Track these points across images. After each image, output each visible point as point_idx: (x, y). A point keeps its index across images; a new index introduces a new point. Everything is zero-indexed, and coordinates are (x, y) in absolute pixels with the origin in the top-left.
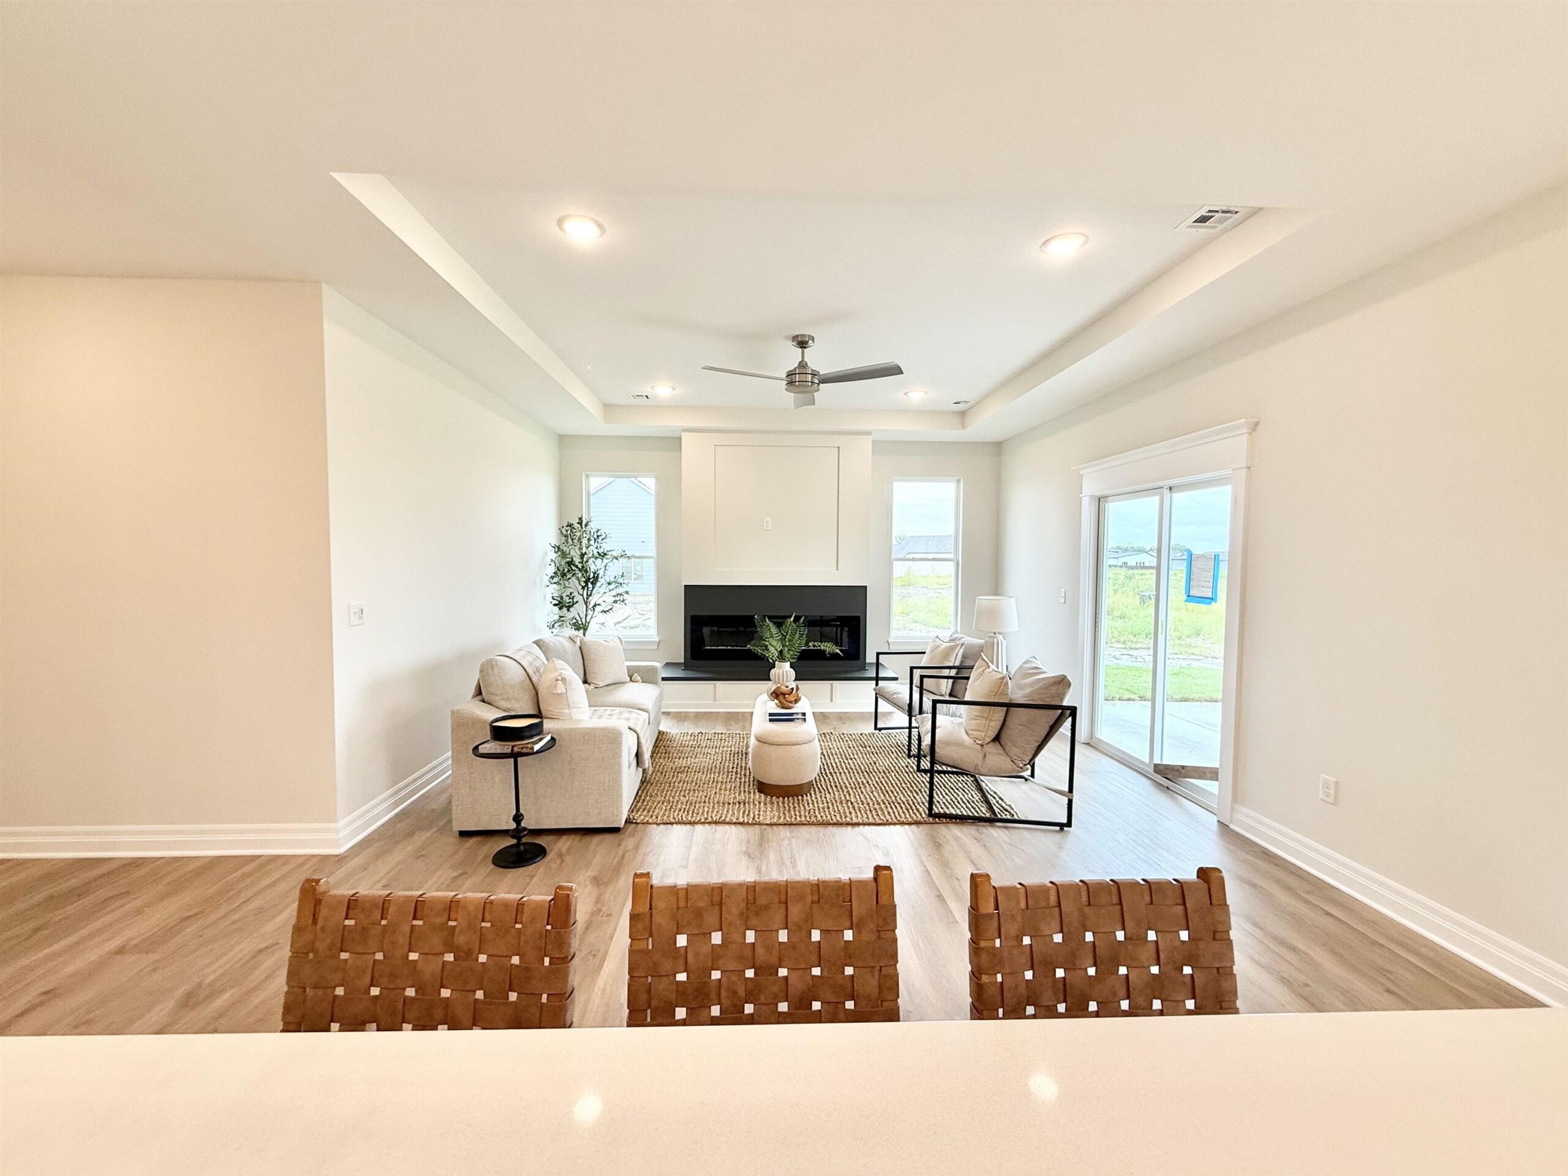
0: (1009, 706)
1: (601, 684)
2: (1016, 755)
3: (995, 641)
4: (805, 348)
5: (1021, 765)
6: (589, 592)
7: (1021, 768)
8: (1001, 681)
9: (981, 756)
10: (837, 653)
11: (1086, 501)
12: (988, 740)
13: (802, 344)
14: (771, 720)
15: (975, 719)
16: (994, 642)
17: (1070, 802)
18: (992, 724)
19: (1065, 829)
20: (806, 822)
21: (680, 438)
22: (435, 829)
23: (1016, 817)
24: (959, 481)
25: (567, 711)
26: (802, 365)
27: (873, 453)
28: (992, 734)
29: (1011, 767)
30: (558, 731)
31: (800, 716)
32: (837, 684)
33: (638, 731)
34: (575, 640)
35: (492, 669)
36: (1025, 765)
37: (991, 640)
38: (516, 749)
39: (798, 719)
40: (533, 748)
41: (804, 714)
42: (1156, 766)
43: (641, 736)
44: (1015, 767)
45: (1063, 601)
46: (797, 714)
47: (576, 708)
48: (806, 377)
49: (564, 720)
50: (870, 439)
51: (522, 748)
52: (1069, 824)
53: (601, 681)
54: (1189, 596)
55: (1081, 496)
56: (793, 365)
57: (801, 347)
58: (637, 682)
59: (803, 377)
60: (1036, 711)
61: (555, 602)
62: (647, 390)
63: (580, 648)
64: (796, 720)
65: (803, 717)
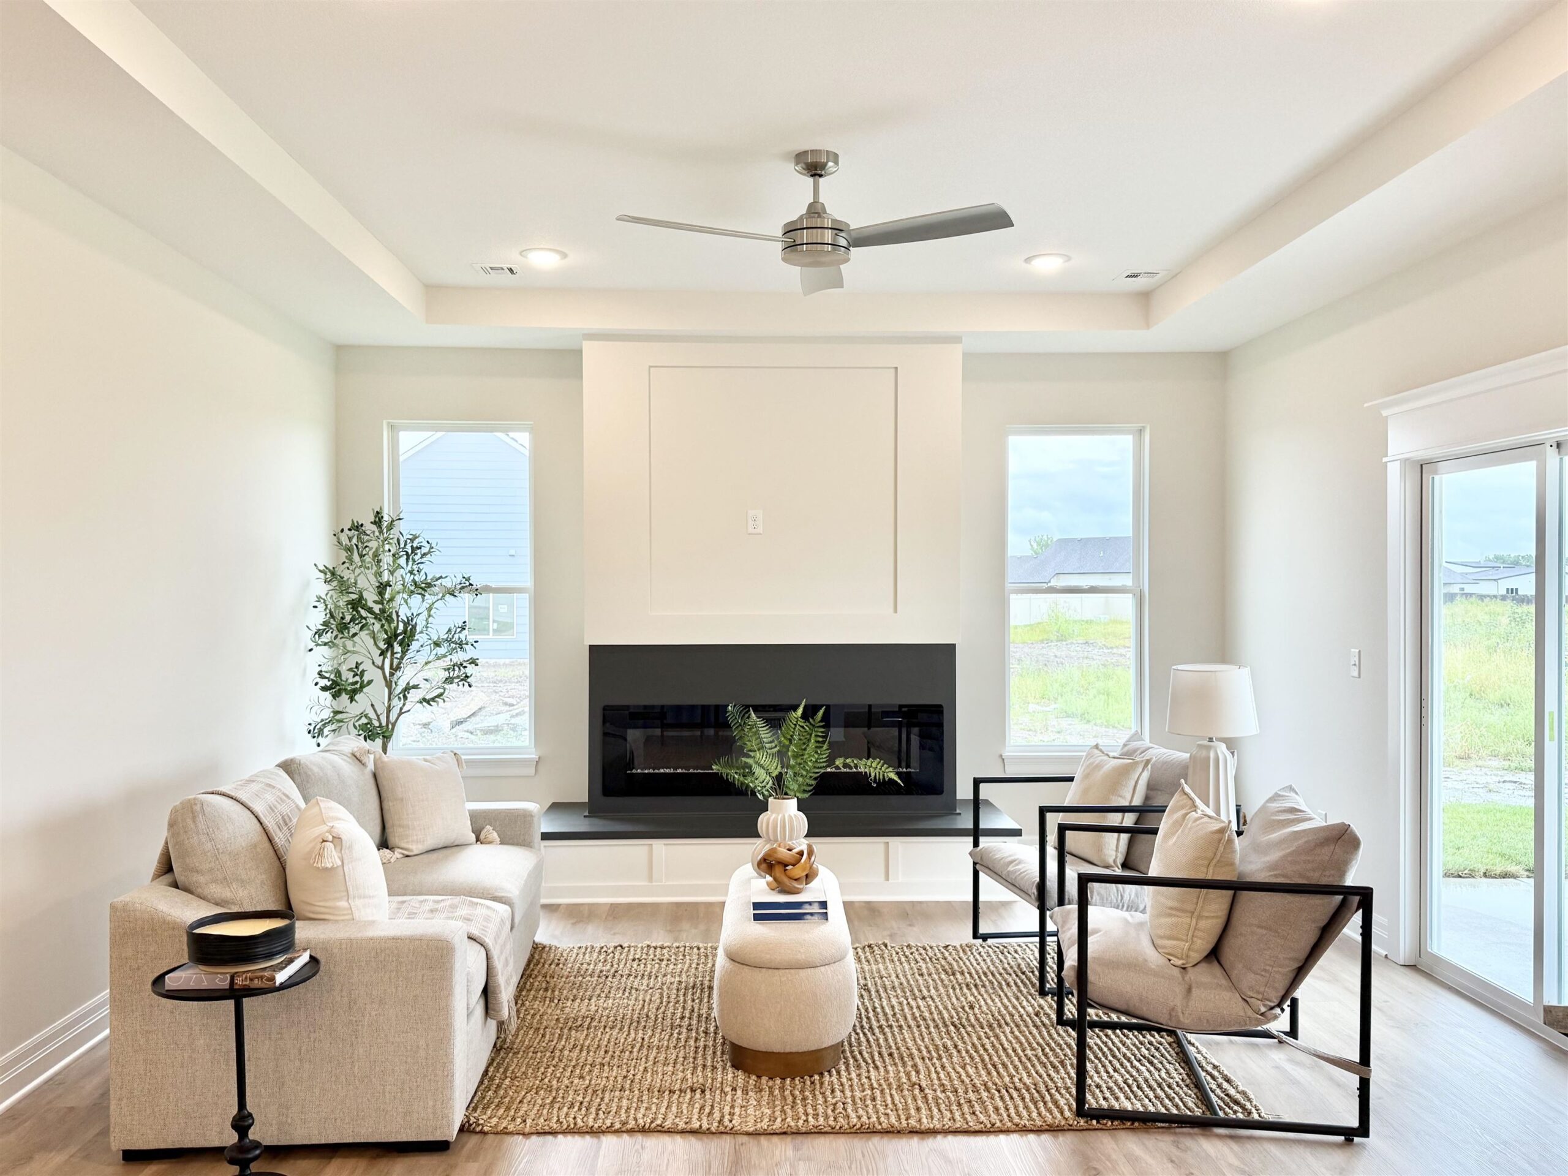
0: (1238, 887)
1: (416, 848)
2: (1251, 988)
3: (1212, 755)
4: (821, 176)
5: (1263, 1009)
6: (396, 662)
7: (1262, 1014)
8: (1216, 836)
9: (1179, 990)
10: (891, 780)
11: (1394, 472)
12: (1196, 956)
13: (815, 169)
14: (757, 918)
15: (1170, 915)
16: (1209, 758)
17: (1364, 1086)
18: (1203, 924)
19: (1356, 1139)
20: (828, 1129)
21: (579, 352)
22: (73, 1149)
23: (1256, 1116)
24: (1141, 431)
25: (343, 904)
26: (815, 210)
27: (965, 378)
28: (1204, 945)
29: (1242, 1013)
30: (326, 946)
31: (816, 909)
32: (897, 844)
33: (489, 941)
34: (364, 759)
35: (194, 818)
36: (1272, 1008)
37: (1204, 753)
38: (239, 982)
39: (812, 914)
40: (273, 979)
41: (823, 904)
42: (1548, 1010)
43: (495, 953)
44: (1250, 1013)
45: (1356, 674)
46: (810, 903)
47: (360, 897)
48: (823, 235)
49: (337, 921)
50: (957, 351)
51: (251, 980)
52: (1363, 1129)
53: (417, 842)
55: (1385, 460)
56: (796, 210)
57: (812, 176)
58: (490, 843)
59: (816, 236)
60: (1289, 897)
61: (324, 682)
62: (510, 257)
63: (375, 776)
64: (808, 917)
65: (824, 911)
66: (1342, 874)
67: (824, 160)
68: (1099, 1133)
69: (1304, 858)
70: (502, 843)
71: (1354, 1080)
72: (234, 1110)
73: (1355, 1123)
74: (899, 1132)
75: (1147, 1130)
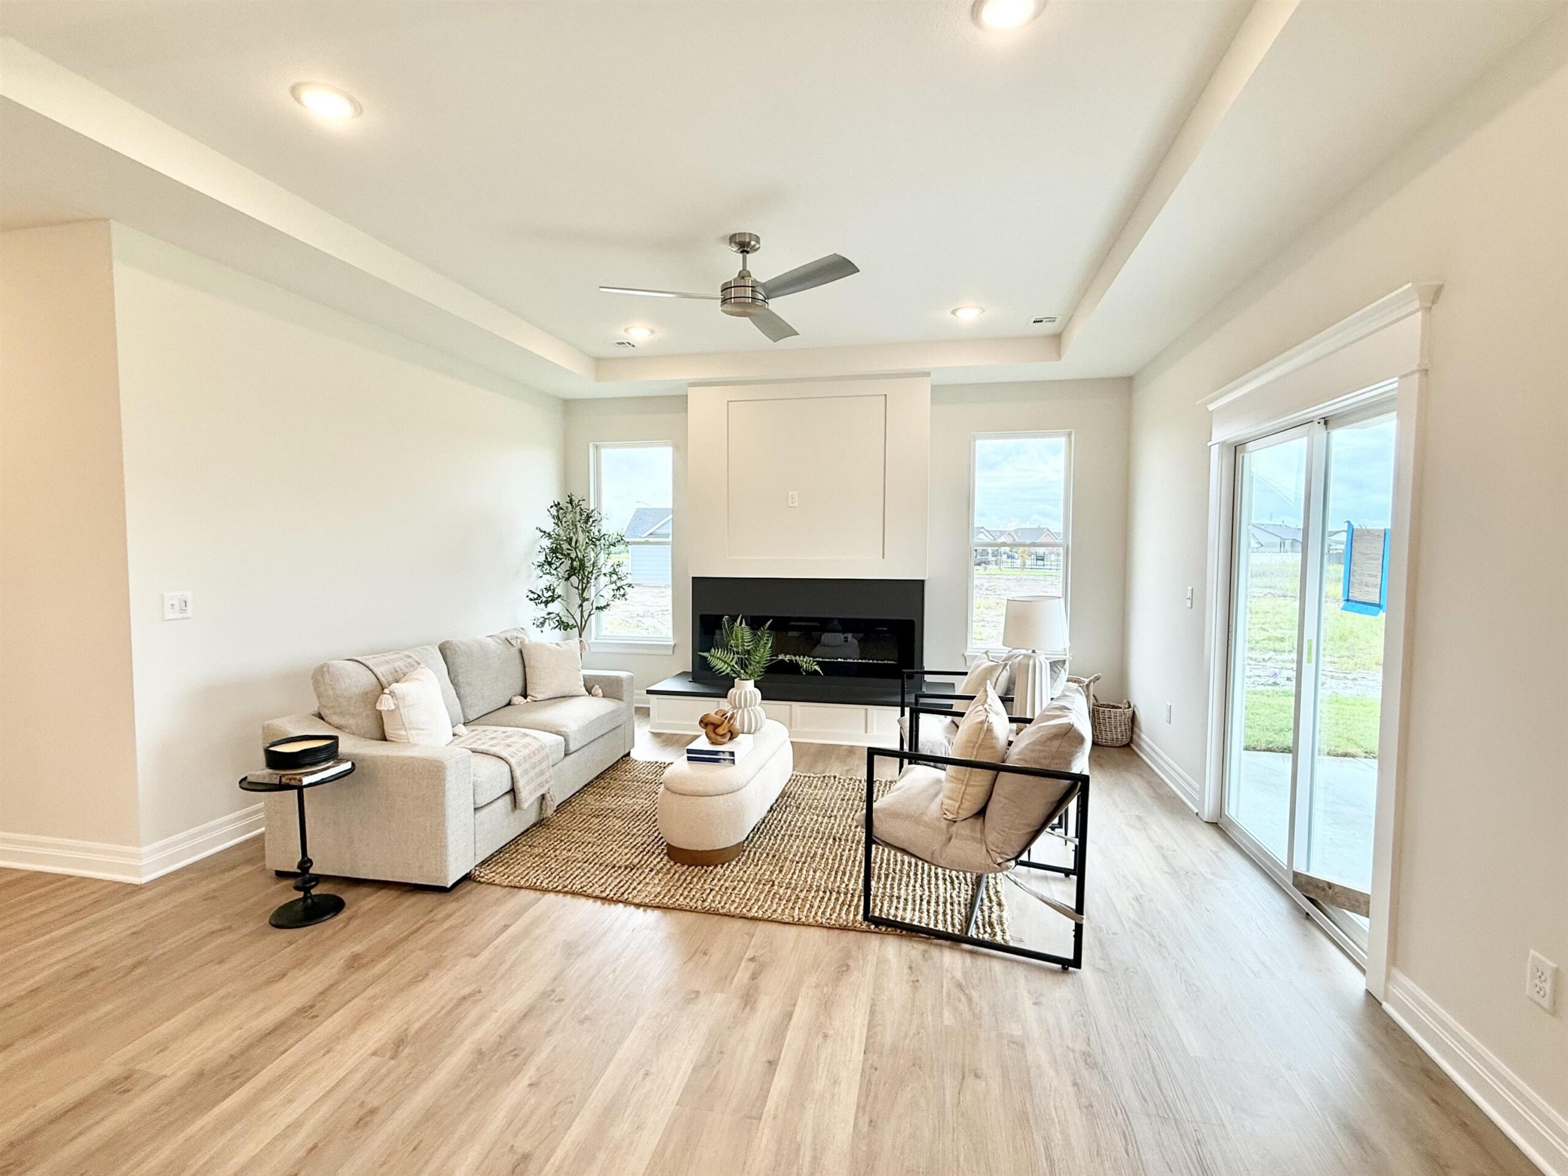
0: (997, 769)
2: (993, 844)
3: (1031, 663)
4: (748, 252)
5: (1000, 861)
6: (584, 585)
7: (999, 864)
9: (943, 838)
10: (815, 670)
11: (1215, 450)
12: (964, 814)
13: (744, 245)
14: (689, 759)
15: (951, 782)
18: (969, 790)
19: (1072, 969)
21: (686, 397)
24: (1069, 435)
25: (403, 732)
26: (744, 275)
27: (932, 403)
28: (971, 805)
29: (983, 862)
31: (727, 756)
32: (873, 710)
33: (512, 761)
34: (512, 642)
36: (1009, 860)
37: (1026, 661)
38: (284, 780)
39: (725, 760)
40: (301, 780)
41: (732, 754)
42: (1296, 875)
44: (989, 861)
46: (723, 752)
47: (415, 729)
48: (745, 291)
49: (398, 743)
50: (926, 386)
51: (290, 780)
53: (540, 693)
54: (1348, 600)
55: (1209, 444)
57: (742, 252)
58: (596, 696)
59: (741, 292)
61: (532, 596)
63: (521, 652)
64: (722, 761)
65: (732, 758)
66: (1069, 763)
67: (748, 240)
68: (874, 936)
69: (1038, 747)
70: (603, 697)
71: (1072, 924)
72: (299, 858)
73: (1070, 955)
74: (733, 916)
75: (910, 938)
